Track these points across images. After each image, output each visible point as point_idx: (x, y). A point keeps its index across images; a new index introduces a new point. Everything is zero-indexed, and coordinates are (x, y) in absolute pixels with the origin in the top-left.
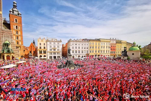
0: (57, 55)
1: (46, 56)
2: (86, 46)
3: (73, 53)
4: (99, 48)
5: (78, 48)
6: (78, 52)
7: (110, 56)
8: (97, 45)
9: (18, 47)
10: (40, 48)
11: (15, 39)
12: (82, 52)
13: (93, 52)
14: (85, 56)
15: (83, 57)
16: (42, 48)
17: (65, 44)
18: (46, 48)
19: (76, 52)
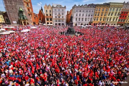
0: (61, 23)
1: (52, 23)
2: (91, 13)
3: (76, 21)
4: (105, 15)
5: (81, 15)
6: (81, 20)
7: (116, 25)
8: (104, 11)
9: (30, 14)
10: (47, 15)
11: (26, 6)
12: (86, 20)
13: (97, 20)
14: (87, 25)
15: (85, 25)
16: (49, 15)
17: (70, 11)
18: (52, 15)
19: (79, 20)
